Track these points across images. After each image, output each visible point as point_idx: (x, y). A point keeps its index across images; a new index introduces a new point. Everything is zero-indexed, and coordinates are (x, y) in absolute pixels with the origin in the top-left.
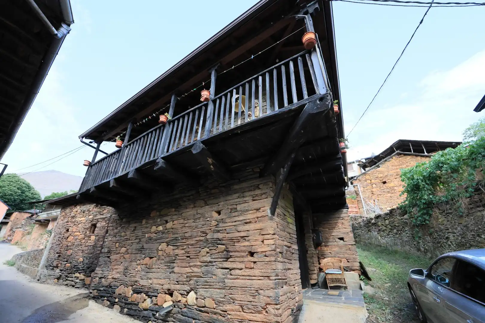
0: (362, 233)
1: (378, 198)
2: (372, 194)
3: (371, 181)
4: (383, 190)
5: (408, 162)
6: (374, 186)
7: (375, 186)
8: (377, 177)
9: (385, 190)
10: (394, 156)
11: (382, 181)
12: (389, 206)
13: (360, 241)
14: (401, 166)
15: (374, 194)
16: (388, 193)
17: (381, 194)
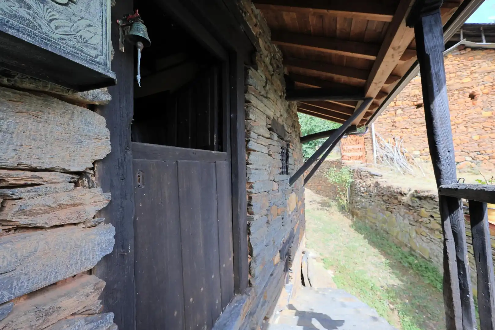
0: (370, 205)
1: (401, 134)
2: (393, 126)
3: (395, 103)
4: (413, 120)
5: (477, 64)
6: (399, 111)
7: (402, 112)
8: (408, 96)
9: (418, 119)
10: (449, 52)
11: (416, 103)
12: (419, 149)
13: (365, 218)
14: (459, 73)
15: (396, 127)
16: (421, 125)
17: (407, 127)
